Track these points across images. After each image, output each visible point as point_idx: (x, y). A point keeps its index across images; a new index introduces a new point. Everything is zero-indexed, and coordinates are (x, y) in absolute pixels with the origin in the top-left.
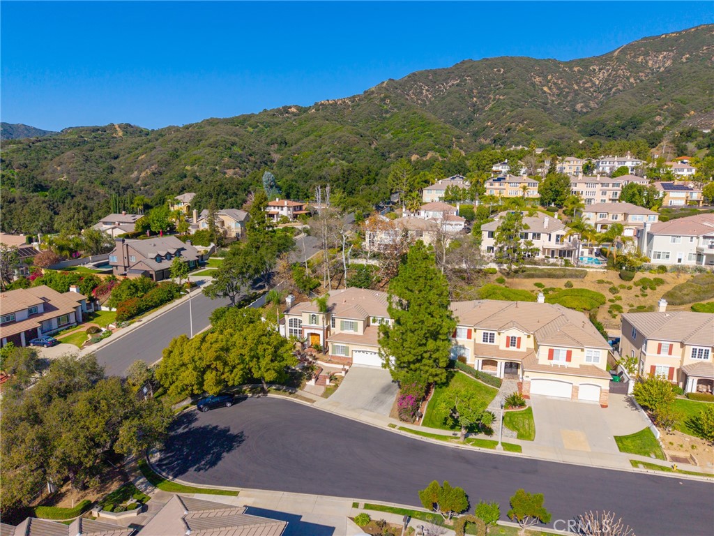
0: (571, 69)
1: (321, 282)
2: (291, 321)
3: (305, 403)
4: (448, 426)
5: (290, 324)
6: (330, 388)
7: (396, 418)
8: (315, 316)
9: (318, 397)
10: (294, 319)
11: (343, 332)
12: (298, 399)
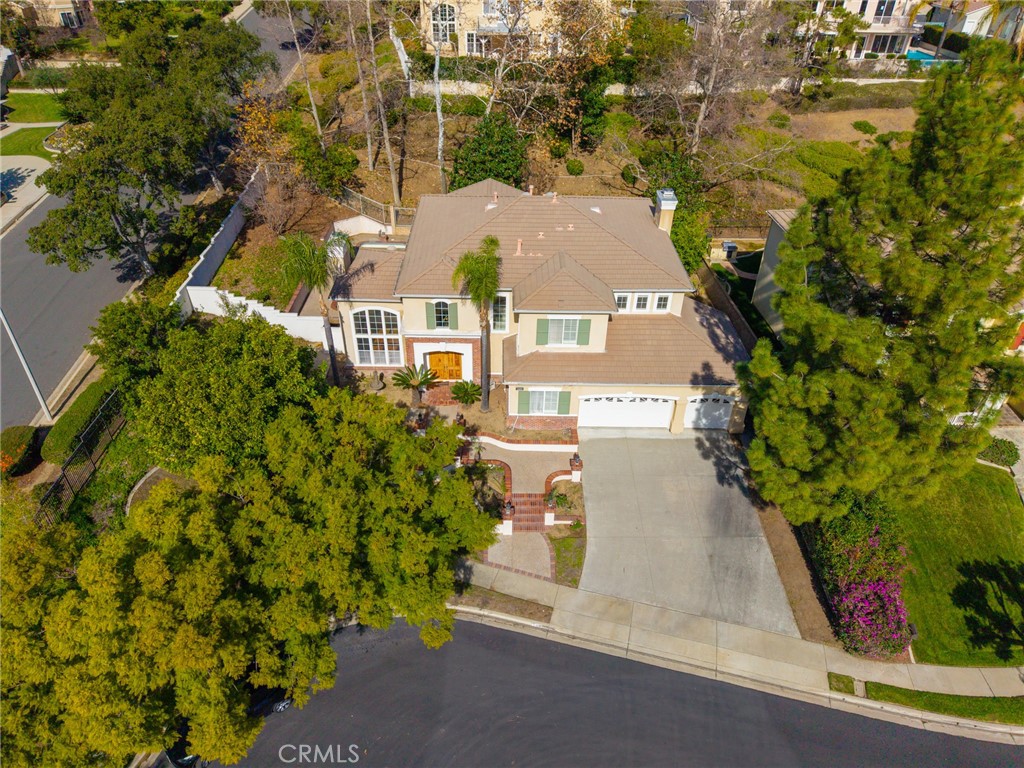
1: (359, 154)
2: (359, 319)
3: (524, 626)
4: (988, 650)
5: (357, 325)
6: (564, 539)
7: (826, 641)
8: (445, 305)
9: (548, 585)
10: (371, 312)
11: (543, 349)
12: (493, 609)
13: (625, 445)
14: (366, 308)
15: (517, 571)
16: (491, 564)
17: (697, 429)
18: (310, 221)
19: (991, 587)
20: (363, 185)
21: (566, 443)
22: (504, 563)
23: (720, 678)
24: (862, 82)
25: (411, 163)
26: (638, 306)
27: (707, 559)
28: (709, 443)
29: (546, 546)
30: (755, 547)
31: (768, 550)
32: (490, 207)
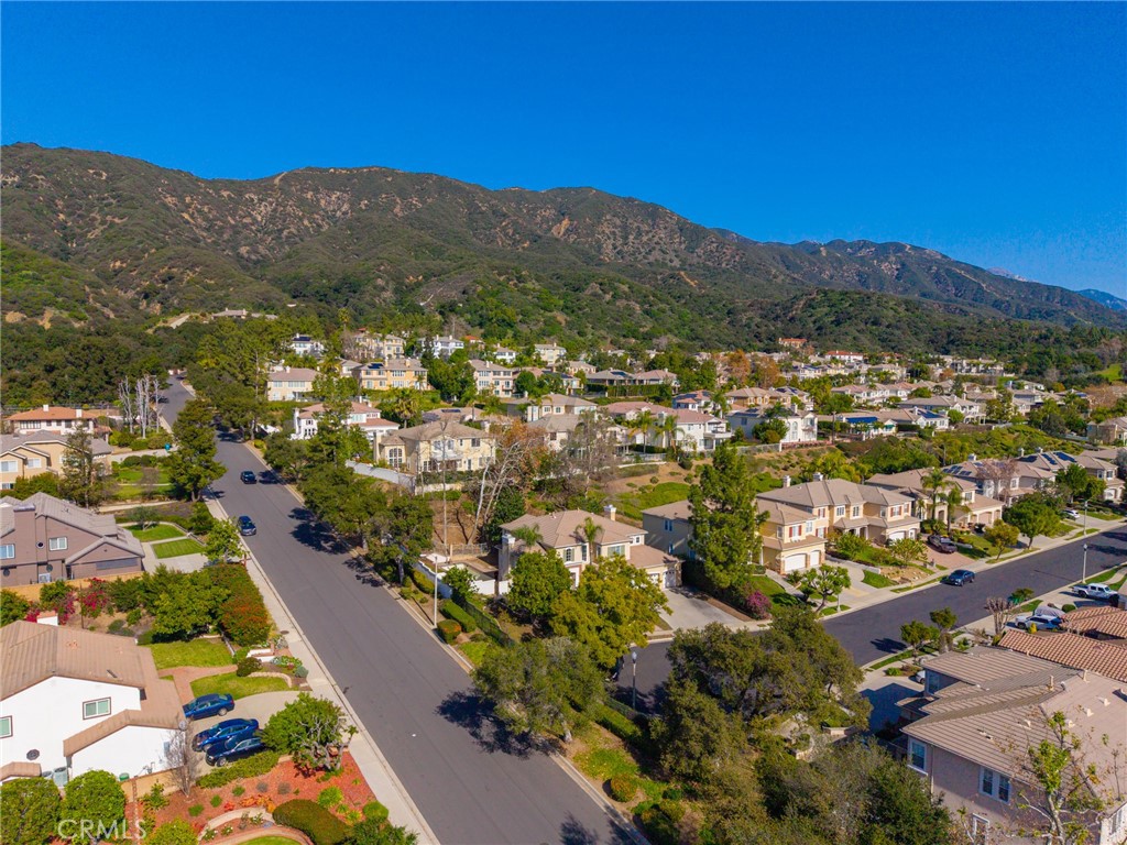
0: (217, 191)
3: (668, 640)
7: (751, 620)
8: (570, 550)
9: (663, 631)
12: (656, 639)
17: (667, 588)
19: (781, 598)
27: (703, 615)
30: (714, 609)
31: (717, 607)
32: (554, 518)
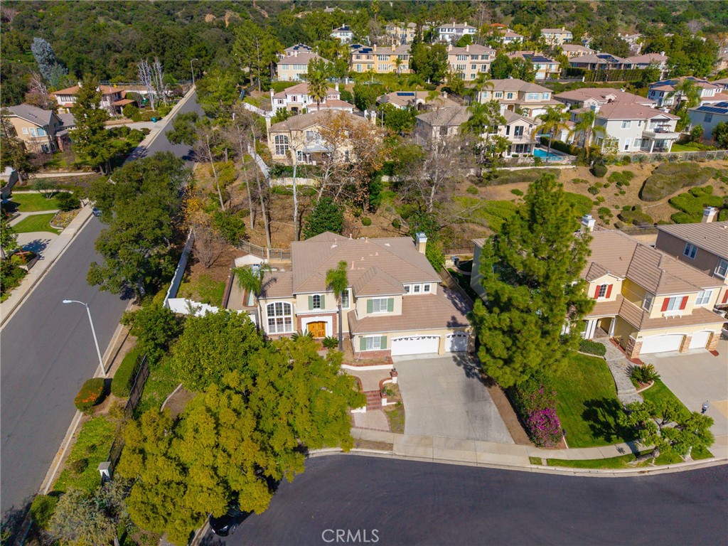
2: (270, 308)
3: (380, 454)
4: (601, 439)
5: (269, 312)
6: (393, 411)
7: (527, 444)
8: (318, 296)
9: (388, 434)
10: (277, 304)
11: (370, 315)
12: (363, 447)
13: (417, 363)
14: (274, 302)
15: (372, 429)
16: (358, 427)
17: (453, 352)
18: (222, 259)
19: (600, 411)
20: (249, 238)
21: (387, 364)
22: (364, 427)
23: (479, 465)
24: (512, 169)
25: (274, 224)
26: (415, 291)
27: (465, 413)
28: (460, 358)
29: (384, 416)
30: (488, 406)
31: (495, 406)
32: (334, 246)
